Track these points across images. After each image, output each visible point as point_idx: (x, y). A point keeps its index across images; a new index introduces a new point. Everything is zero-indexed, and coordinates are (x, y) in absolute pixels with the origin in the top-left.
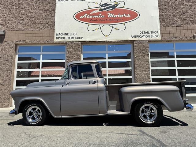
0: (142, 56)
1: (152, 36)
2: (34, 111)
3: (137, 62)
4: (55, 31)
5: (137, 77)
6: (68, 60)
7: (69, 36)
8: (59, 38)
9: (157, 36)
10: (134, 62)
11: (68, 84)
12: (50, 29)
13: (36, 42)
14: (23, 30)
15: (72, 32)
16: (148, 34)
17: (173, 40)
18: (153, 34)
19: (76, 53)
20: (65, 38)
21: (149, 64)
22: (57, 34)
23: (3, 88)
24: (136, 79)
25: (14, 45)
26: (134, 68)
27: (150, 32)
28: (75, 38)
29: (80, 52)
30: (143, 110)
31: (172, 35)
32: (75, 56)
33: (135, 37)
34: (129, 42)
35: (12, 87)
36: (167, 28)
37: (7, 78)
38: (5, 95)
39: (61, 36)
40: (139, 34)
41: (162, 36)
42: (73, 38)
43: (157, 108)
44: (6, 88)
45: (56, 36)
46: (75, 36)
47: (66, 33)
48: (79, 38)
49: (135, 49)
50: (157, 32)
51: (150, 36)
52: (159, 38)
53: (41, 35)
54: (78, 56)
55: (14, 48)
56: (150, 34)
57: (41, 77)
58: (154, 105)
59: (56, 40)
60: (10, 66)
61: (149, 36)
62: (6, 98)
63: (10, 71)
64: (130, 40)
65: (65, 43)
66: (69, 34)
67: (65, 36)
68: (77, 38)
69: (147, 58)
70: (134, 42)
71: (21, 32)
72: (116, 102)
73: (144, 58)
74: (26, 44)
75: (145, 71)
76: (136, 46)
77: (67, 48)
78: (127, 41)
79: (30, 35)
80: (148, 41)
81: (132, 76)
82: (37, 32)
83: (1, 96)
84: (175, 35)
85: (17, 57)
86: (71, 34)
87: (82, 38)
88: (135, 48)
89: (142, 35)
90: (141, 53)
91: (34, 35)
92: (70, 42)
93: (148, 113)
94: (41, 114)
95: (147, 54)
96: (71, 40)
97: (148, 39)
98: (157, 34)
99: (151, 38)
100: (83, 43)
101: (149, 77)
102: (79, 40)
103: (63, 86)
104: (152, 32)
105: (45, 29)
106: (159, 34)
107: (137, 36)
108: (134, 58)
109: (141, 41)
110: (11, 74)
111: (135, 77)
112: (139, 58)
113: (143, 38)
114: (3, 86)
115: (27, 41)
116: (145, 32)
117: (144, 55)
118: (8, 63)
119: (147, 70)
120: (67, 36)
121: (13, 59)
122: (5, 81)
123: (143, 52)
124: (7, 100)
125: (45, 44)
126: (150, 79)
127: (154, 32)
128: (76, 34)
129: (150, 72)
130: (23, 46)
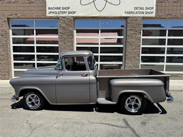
0: (134, 33)
1: (146, 13)
2: (33, 98)
3: (129, 40)
4: (47, 4)
5: (128, 55)
6: (61, 37)
7: (61, 10)
8: (51, 12)
9: (152, 13)
10: (126, 40)
11: (62, 75)
12: (41, 2)
13: (28, 16)
14: (14, 3)
15: (65, 6)
16: (142, 11)
17: (167, 17)
18: (148, 11)
19: (69, 29)
20: (58, 13)
21: (140, 42)
22: (49, 8)
23: (2, 62)
24: (126, 57)
25: (6, 19)
26: (126, 46)
27: (144, 8)
28: (67, 13)
29: (73, 28)
30: (129, 100)
31: (167, 12)
32: (68, 33)
33: (129, 13)
34: (122, 18)
35: (10, 61)
36: (163, 4)
37: (4, 52)
38: (5, 69)
39: (53, 11)
40: (133, 10)
42: (65, 13)
43: (141, 100)
44: (4, 62)
45: (48, 11)
46: (67, 11)
47: (58, 7)
48: (71, 13)
49: (128, 27)
50: (153, 8)
51: (145, 13)
52: (153, 15)
53: (32, 8)
54: (71, 32)
55: (7, 22)
56: (145, 11)
57: (37, 52)
58: (139, 98)
59: (48, 15)
60: (6, 41)
61: (143, 13)
62: (6, 71)
63: (6, 47)
64: (124, 17)
65: (58, 18)
66: (61, 9)
67: (58, 11)
68: (69, 13)
69: (139, 36)
70: (128, 19)
71: (11, 5)
72: (106, 91)
73: (136, 36)
74: (18, 18)
75: (136, 49)
76: (129, 23)
77: (60, 23)
78: (120, 17)
79: (22, 9)
80: (141, 18)
81: (122, 53)
82: (29, 5)
83: (1, 69)
84: (171, 12)
85: (11, 31)
86: (63, 8)
87: (75, 12)
88: (128, 25)
89: (136, 11)
90: (133, 30)
91: (26, 8)
92: (63, 17)
93: (133, 103)
94: (39, 100)
95: (140, 32)
96: (64, 15)
97: (142, 15)
98: (152, 11)
99: (145, 15)
100: (75, 18)
101: (139, 55)
102: (71, 15)
103: (57, 77)
104: (147, 8)
105: (36, 2)
106: (154, 10)
107: (131, 13)
108: (126, 36)
109: (135, 18)
110: (7, 49)
111: (125, 55)
112: (131, 35)
113: (138, 15)
114: (1, 60)
115: (19, 15)
116: (140, 8)
117: (136, 33)
118: (3, 39)
119: (138, 48)
120: (59, 10)
121: (8, 34)
122: (3, 55)
123: (135, 30)
124: (7, 73)
125: (37, 18)
126: (139, 57)
127: (149, 8)
128: (69, 8)
129: (140, 50)
130: (15, 20)
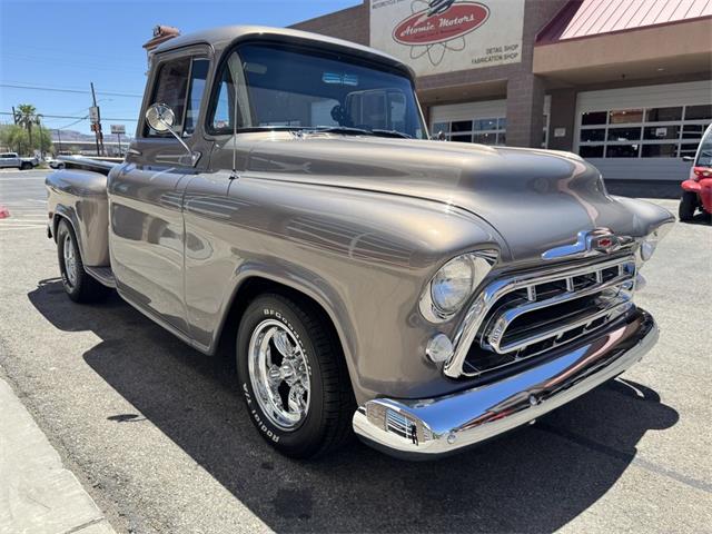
41: (523, 57)
